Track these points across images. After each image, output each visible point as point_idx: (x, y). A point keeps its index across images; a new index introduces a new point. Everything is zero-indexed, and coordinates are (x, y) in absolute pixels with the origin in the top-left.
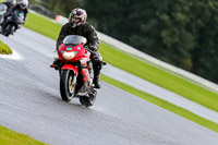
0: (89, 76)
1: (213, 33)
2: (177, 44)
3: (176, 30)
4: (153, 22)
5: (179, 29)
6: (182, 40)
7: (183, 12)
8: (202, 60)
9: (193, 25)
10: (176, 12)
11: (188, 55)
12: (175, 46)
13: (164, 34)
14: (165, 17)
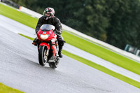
0: (56, 49)
1: (120, 17)
2: (97, 24)
3: (96, 15)
4: (82, 10)
5: (99, 15)
6: (100, 22)
7: (101, 4)
8: (113, 35)
9: (108, 12)
10: (96, 4)
11: (105, 32)
12: (96, 25)
13: (89, 18)
14: (90, 7)
